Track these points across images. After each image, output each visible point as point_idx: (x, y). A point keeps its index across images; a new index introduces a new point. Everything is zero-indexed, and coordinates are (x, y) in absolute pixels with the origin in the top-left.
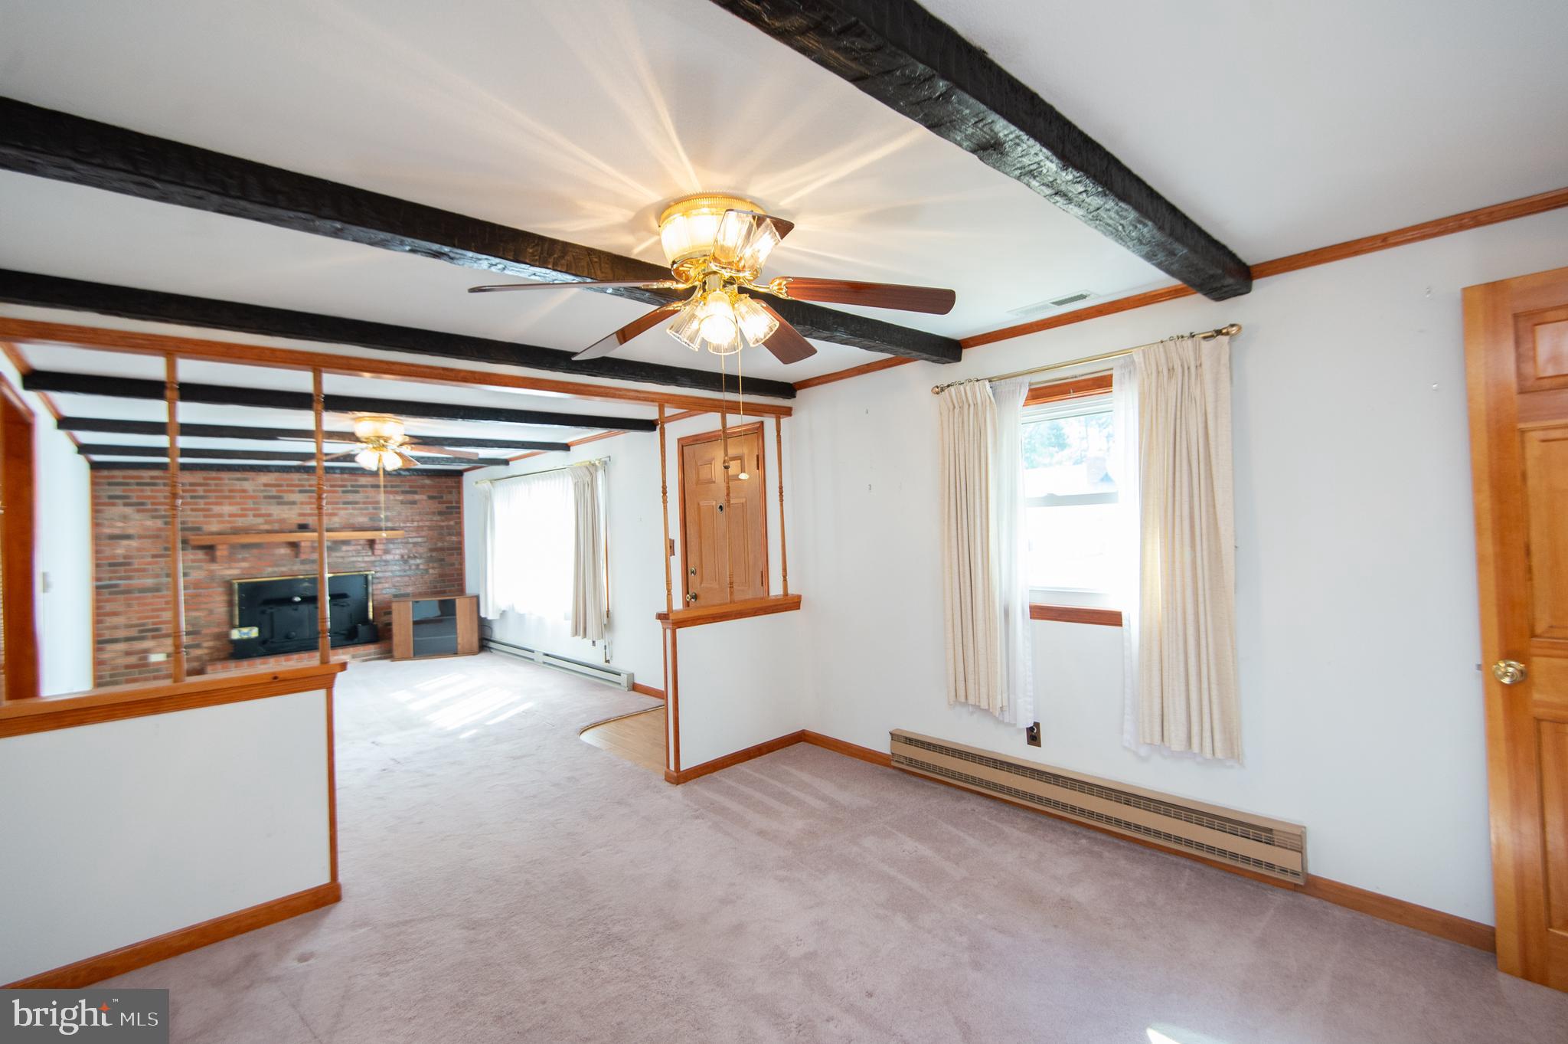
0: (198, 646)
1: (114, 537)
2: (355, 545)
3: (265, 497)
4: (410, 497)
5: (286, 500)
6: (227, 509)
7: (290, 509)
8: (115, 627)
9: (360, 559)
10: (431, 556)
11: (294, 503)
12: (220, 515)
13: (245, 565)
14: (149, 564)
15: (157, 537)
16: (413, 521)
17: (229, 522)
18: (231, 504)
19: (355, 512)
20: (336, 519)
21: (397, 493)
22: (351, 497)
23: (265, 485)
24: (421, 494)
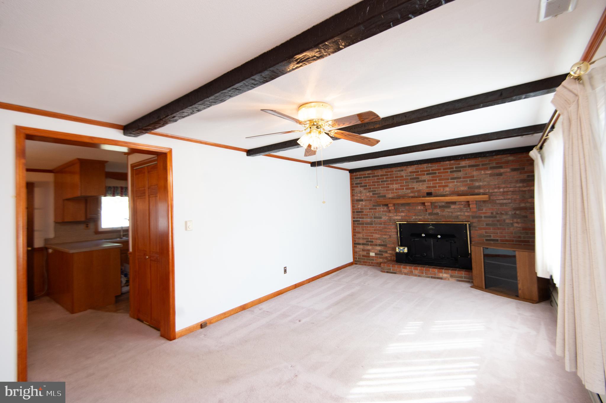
0: (386, 252)
1: (358, 200)
2: (459, 205)
3: (411, 179)
4: (496, 171)
5: (420, 179)
6: (395, 186)
7: (423, 184)
8: (359, 238)
9: (462, 214)
10: (515, 213)
11: (424, 181)
12: (393, 189)
13: (403, 214)
14: (368, 212)
15: (371, 200)
16: (499, 188)
17: (396, 193)
18: (396, 184)
19: (459, 184)
20: (447, 189)
21: (486, 169)
22: (456, 175)
23: (411, 172)
24: (505, 168)
